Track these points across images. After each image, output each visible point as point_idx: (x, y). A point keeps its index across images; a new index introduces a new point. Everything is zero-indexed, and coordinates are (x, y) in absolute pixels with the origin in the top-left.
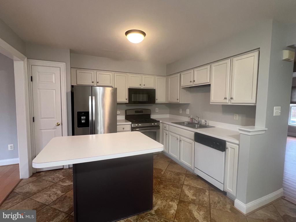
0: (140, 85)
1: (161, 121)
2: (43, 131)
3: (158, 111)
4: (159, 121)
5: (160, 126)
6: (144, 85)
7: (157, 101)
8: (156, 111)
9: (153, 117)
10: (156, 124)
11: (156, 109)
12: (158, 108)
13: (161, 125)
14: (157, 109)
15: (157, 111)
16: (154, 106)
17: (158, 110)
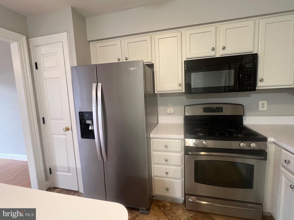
0: (213, 49)
1: (270, 139)
2: (54, 136)
3: (265, 109)
4: (265, 139)
5: (266, 153)
6: (224, 48)
8: (260, 109)
10: (253, 145)
11: (261, 102)
12: (265, 102)
13: (271, 150)
14: (263, 104)
15: (263, 107)
17: (266, 105)
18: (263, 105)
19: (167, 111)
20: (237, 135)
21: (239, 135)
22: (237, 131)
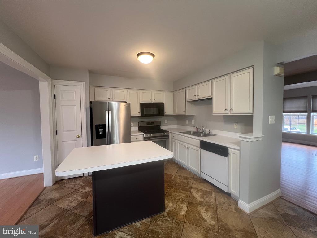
0: (151, 100)
1: (170, 131)
2: (65, 142)
3: (167, 123)
4: (168, 132)
6: (154, 100)
7: (166, 114)
8: (165, 123)
9: (163, 127)
10: (165, 134)
11: (165, 120)
12: (167, 120)
13: (170, 135)
16: (163, 117)
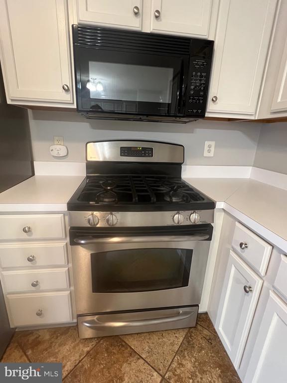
0: (135, 10)
1: (220, 205)
3: (212, 154)
5: (212, 228)
6: (158, 15)
7: (212, 109)
8: (206, 154)
9: (191, 174)
11: (207, 143)
12: (213, 143)
14: (210, 146)
15: (209, 151)
17: (213, 149)
18: (210, 148)
19: (52, 150)
20: (171, 197)
21: (174, 200)
22: (170, 191)
